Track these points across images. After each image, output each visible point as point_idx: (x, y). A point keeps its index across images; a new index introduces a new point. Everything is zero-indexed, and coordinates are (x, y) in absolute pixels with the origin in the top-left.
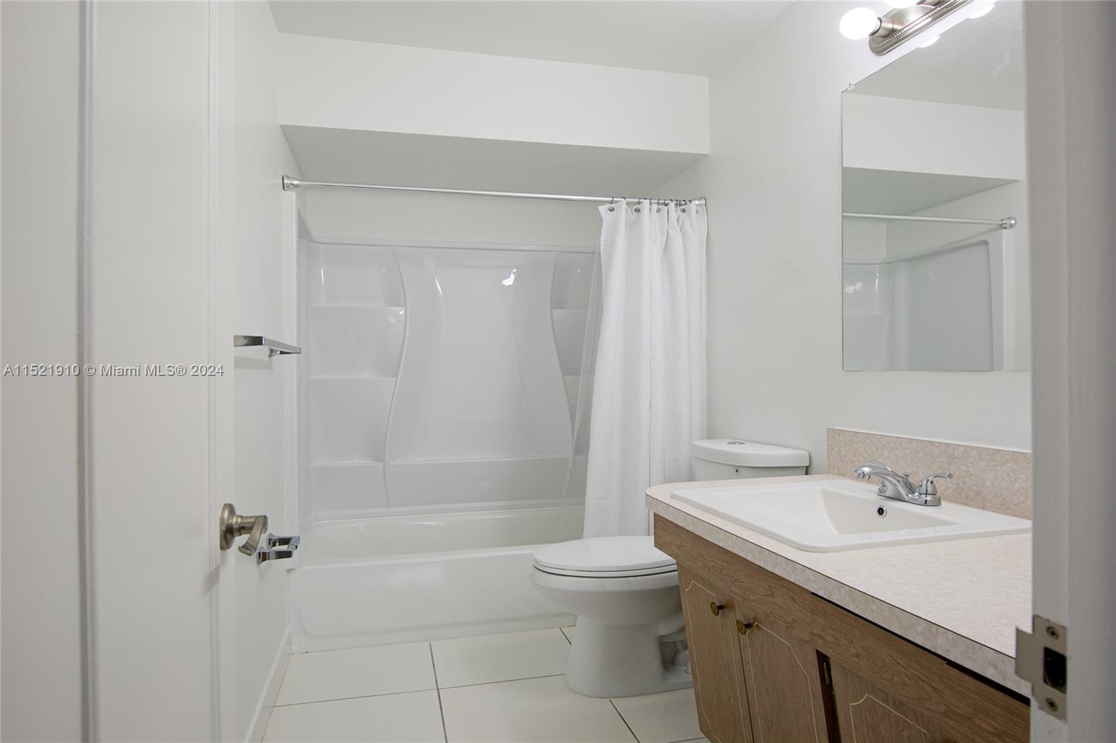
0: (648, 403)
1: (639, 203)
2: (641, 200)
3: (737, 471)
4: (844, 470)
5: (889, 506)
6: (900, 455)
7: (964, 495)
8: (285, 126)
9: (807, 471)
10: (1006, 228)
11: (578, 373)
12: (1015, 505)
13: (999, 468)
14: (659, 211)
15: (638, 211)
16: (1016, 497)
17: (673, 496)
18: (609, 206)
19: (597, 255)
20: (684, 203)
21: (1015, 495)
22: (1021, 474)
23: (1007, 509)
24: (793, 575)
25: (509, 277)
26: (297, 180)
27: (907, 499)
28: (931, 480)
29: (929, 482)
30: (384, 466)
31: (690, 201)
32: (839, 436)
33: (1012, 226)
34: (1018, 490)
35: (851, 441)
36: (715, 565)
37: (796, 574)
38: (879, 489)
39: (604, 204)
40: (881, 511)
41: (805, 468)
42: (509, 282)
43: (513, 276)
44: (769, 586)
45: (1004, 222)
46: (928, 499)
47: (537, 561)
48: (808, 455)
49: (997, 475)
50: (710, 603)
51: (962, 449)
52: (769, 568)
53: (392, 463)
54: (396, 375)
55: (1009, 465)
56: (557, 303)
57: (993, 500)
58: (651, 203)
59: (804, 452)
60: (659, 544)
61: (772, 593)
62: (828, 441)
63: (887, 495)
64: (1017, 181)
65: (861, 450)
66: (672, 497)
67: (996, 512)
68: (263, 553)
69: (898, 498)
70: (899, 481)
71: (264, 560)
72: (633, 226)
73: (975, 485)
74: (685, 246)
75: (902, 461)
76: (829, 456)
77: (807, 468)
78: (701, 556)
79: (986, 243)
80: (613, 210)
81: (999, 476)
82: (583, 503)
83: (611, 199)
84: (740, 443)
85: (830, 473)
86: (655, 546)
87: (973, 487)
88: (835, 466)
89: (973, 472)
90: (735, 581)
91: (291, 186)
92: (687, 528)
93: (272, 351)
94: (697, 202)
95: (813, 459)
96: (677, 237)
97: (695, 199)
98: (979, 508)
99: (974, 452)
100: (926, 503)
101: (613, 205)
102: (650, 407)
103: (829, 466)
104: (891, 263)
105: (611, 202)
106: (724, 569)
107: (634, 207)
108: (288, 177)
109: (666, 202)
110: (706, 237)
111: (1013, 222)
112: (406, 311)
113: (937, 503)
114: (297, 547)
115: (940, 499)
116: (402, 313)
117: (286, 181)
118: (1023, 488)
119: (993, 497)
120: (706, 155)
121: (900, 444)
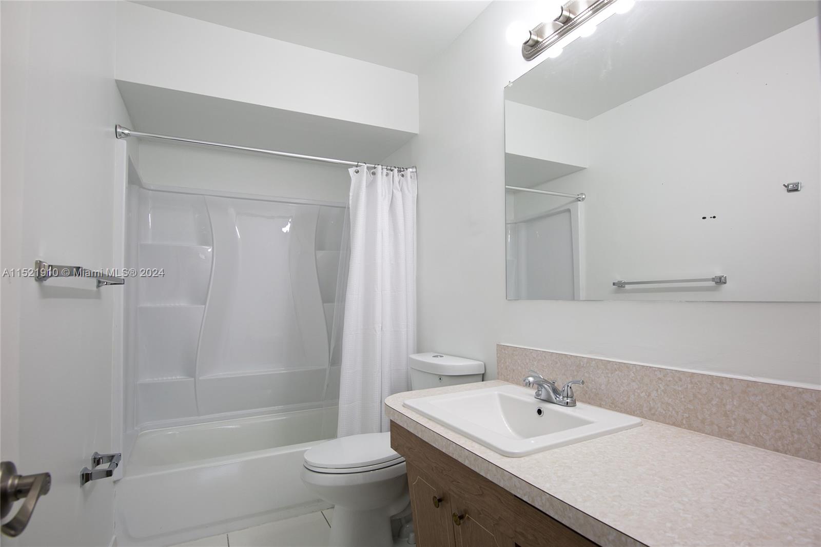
0: (381, 326)
1: (375, 168)
2: (376, 166)
3: (440, 379)
4: (508, 377)
5: (546, 407)
6: (545, 365)
7: (587, 396)
8: (118, 80)
9: (483, 377)
10: (580, 201)
11: (333, 301)
12: (621, 404)
13: (610, 375)
14: (387, 175)
15: (374, 174)
16: (622, 397)
17: (405, 406)
18: (354, 169)
19: (346, 209)
20: (402, 170)
21: (621, 395)
22: (625, 379)
23: (616, 407)
24: (502, 481)
25: (287, 224)
26: (128, 129)
27: (555, 401)
28: (570, 386)
29: (569, 388)
30: (195, 380)
31: (407, 169)
32: (504, 350)
33: (583, 199)
34: (623, 392)
35: (512, 354)
36: (438, 466)
37: (504, 480)
38: (536, 393)
39: (352, 167)
40: (539, 412)
41: (482, 376)
42: (286, 229)
43: (289, 224)
44: (480, 487)
45: (579, 196)
46: (568, 401)
47: (306, 462)
48: (483, 365)
49: (609, 380)
50: (432, 497)
51: (585, 360)
52: (482, 473)
53: (200, 378)
54: (205, 303)
55: (617, 372)
56: (320, 246)
57: (607, 400)
58: (382, 169)
59: (480, 363)
60: (393, 446)
61: (483, 493)
62: (497, 354)
63: (541, 398)
64: (585, 168)
65: (519, 361)
66: (403, 406)
67: (609, 409)
68: (86, 474)
69: (549, 401)
70: (549, 386)
71: (87, 480)
72: (371, 185)
73: (594, 389)
74: (403, 204)
75: (546, 370)
76: (498, 365)
77: (483, 375)
78: (427, 458)
79: (569, 211)
80: (358, 172)
81: (610, 381)
82: (337, 404)
83: (357, 163)
84: (441, 356)
85: (498, 379)
86: (391, 447)
87: (593, 390)
88: (502, 373)
89: (593, 378)
90: (452, 481)
91: (123, 135)
92: (416, 435)
93: (99, 282)
94: (411, 170)
95: (487, 368)
96: (398, 195)
97: (409, 168)
98: (598, 406)
99: (594, 362)
100: (567, 404)
101: (358, 168)
102: (382, 328)
103: (498, 373)
104: (516, 223)
105: (357, 166)
106: (445, 470)
107: (372, 171)
108: (120, 127)
109: (392, 168)
110: (416, 197)
111: (584, 197)
112: (213, 249)
113: (573, 404)
114: (117, 465)
115: (575, 400)
116: (210, 250)
117: (118, 130)
118: (626, 391)
119: (607, 398)
120: (416, 134)
121: (545, 357)
